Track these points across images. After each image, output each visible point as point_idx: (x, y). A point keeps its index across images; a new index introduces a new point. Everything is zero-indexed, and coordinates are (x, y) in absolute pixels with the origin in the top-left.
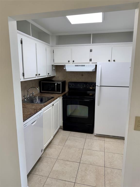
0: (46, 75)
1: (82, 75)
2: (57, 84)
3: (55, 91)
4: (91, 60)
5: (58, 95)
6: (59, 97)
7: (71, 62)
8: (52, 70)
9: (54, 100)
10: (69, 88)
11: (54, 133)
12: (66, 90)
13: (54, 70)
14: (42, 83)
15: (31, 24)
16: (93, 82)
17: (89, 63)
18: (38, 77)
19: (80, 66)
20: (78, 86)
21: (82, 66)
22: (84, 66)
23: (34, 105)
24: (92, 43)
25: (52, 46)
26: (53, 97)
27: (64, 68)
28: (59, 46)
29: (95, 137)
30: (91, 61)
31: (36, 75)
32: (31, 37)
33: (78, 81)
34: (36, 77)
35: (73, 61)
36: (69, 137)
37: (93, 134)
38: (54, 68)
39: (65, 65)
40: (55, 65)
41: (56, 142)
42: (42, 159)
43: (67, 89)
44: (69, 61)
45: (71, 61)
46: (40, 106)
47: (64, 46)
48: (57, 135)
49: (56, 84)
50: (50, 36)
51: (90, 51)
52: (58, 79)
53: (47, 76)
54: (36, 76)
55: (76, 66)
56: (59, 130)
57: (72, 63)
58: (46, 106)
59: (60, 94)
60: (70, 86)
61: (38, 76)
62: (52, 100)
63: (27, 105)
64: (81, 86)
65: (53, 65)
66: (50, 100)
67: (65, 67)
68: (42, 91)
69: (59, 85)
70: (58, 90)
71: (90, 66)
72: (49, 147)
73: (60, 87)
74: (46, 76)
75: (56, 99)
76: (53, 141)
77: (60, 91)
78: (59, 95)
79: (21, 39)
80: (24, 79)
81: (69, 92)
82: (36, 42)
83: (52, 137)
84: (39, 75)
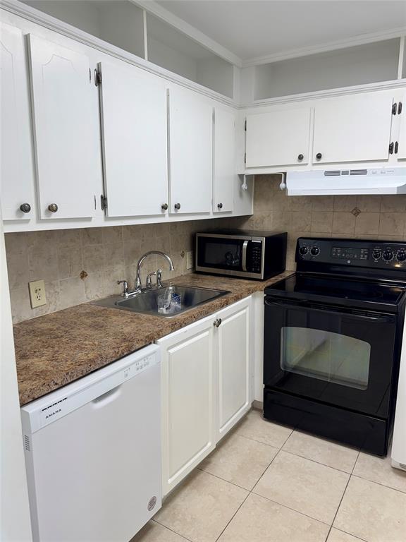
0: (211, 211)
1: (357, 212)
2: (250, 243)
3: (239, 268)
4: (393, 148)
5: (249, 286)
6: (250, 292)
7: (310, 158)
8: (238, 194)
9: (227, 304)
10: (298, 259)
11: (221, 430)
12: (286, 269)
13: (244, 194)
14: (199, 237)
15: (148, 14)
16: (401, 240)
17: (387, 160)
18: (170, 215)
19: (345, 173)
20: (336, 253)
21: (354, 172)
22: (364, 172)
23: (138, 318)
24: (403, 78)
25: (241, 108)
26: (227, 292)
27: (282, 185)
28: (265, 105)
29: (392, 473)
30: (396, 152)
31: (164, 207)
32: (145, 62)
33: (335, 236)
34: (163, 216)
35: (319, 156)
36: (282, 454)
37: (387, 459)
38: (244, 186)
39: (285, 174)
40: (248, 176)
41: (226, 464)
42: (151, 534)
43: (291, 266)
44: (301, 157)
45: (310, 154)
46: (155, 325)
47: (284, 103)
48: (235, 436)
49: (245, 244)
50: (234, 67)
51: (394, 112)
52: (259, 228)
53: (214, 213)
54: (163, 212)
55: (328, 173)
56: (250, 416)
57: (314, 164)
58: (181, 327)
59: (260, 280)
60: (303, 252)
61: (173, 211)
62: (216, 302)
63: (116, 315)
64: (347, 256)
65: (241, 176)
66: (207, 304)
67: (285, 182)
68: (198, 268)
69: (257, 248)
70: (253, 266)
71: (391, 171)
72: (194, 483)
73: (261, 254)
74: (208, 213)
75: (237, 299)
76: (214, 460)
77: (260, 272)
78: (252, 285)
79: (96, 68)
80: (107, 218)
81: (297, 275)
82: (169, 85)
83: (210, 446)
84: (177, 207)
